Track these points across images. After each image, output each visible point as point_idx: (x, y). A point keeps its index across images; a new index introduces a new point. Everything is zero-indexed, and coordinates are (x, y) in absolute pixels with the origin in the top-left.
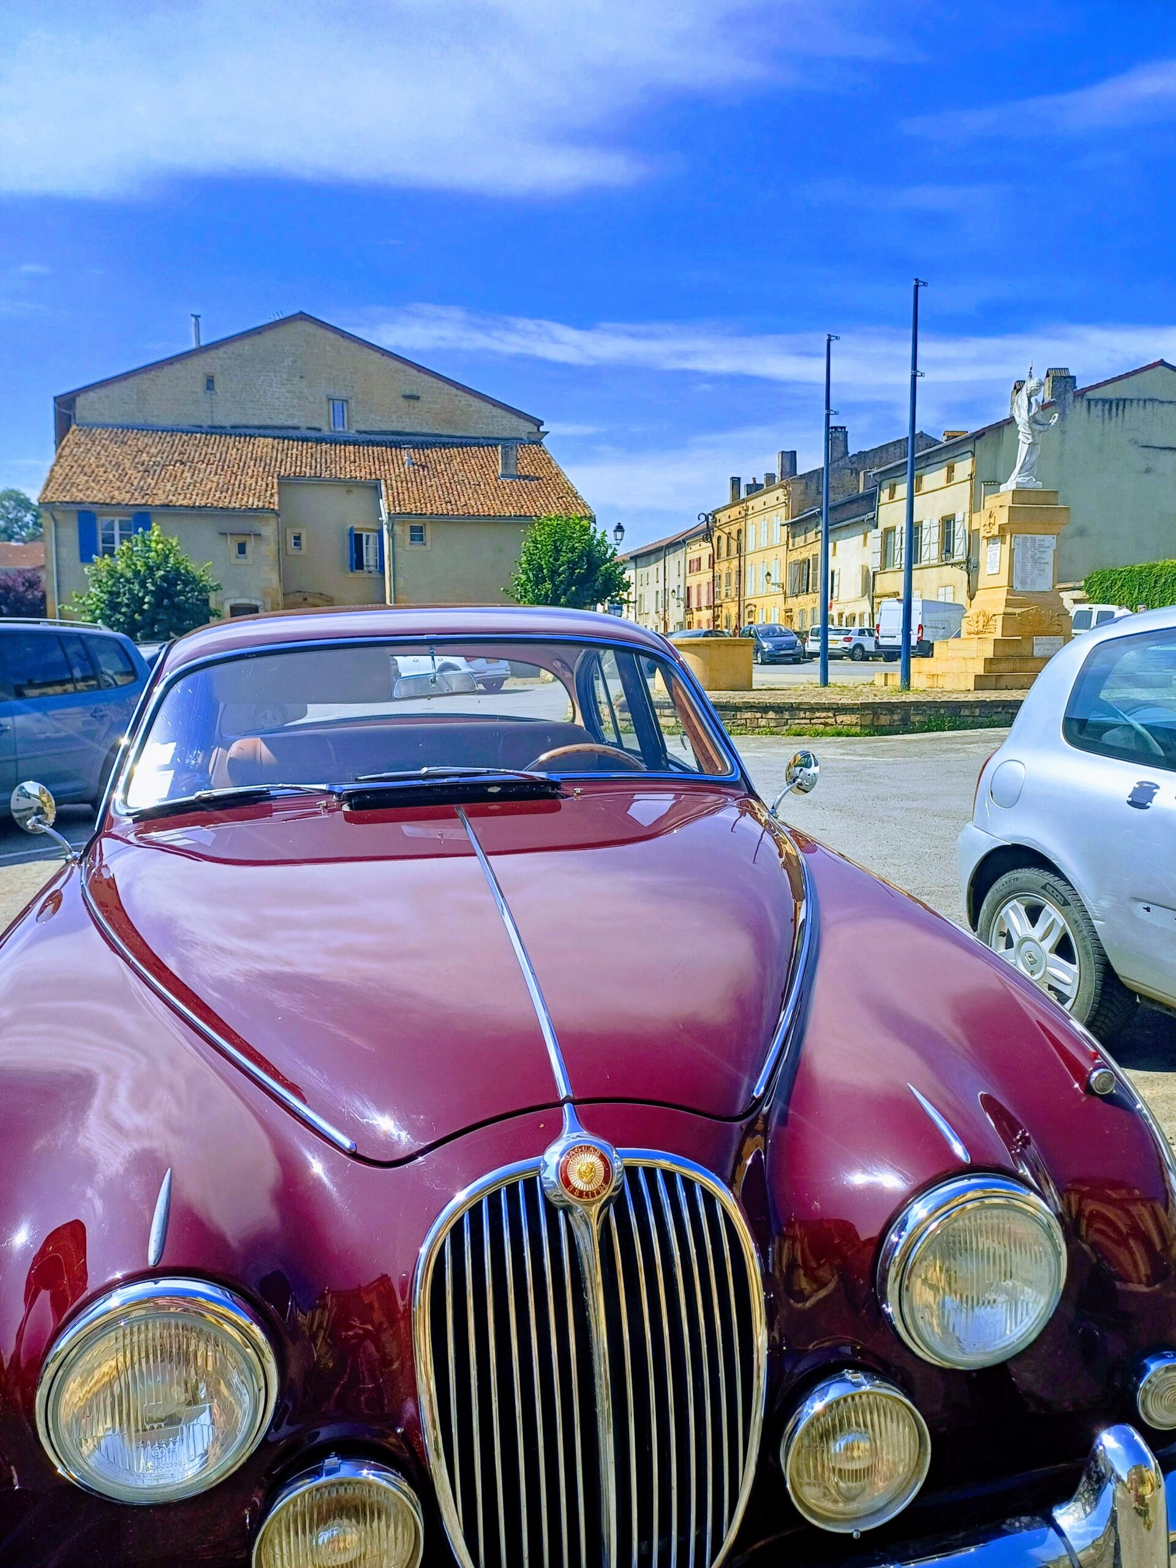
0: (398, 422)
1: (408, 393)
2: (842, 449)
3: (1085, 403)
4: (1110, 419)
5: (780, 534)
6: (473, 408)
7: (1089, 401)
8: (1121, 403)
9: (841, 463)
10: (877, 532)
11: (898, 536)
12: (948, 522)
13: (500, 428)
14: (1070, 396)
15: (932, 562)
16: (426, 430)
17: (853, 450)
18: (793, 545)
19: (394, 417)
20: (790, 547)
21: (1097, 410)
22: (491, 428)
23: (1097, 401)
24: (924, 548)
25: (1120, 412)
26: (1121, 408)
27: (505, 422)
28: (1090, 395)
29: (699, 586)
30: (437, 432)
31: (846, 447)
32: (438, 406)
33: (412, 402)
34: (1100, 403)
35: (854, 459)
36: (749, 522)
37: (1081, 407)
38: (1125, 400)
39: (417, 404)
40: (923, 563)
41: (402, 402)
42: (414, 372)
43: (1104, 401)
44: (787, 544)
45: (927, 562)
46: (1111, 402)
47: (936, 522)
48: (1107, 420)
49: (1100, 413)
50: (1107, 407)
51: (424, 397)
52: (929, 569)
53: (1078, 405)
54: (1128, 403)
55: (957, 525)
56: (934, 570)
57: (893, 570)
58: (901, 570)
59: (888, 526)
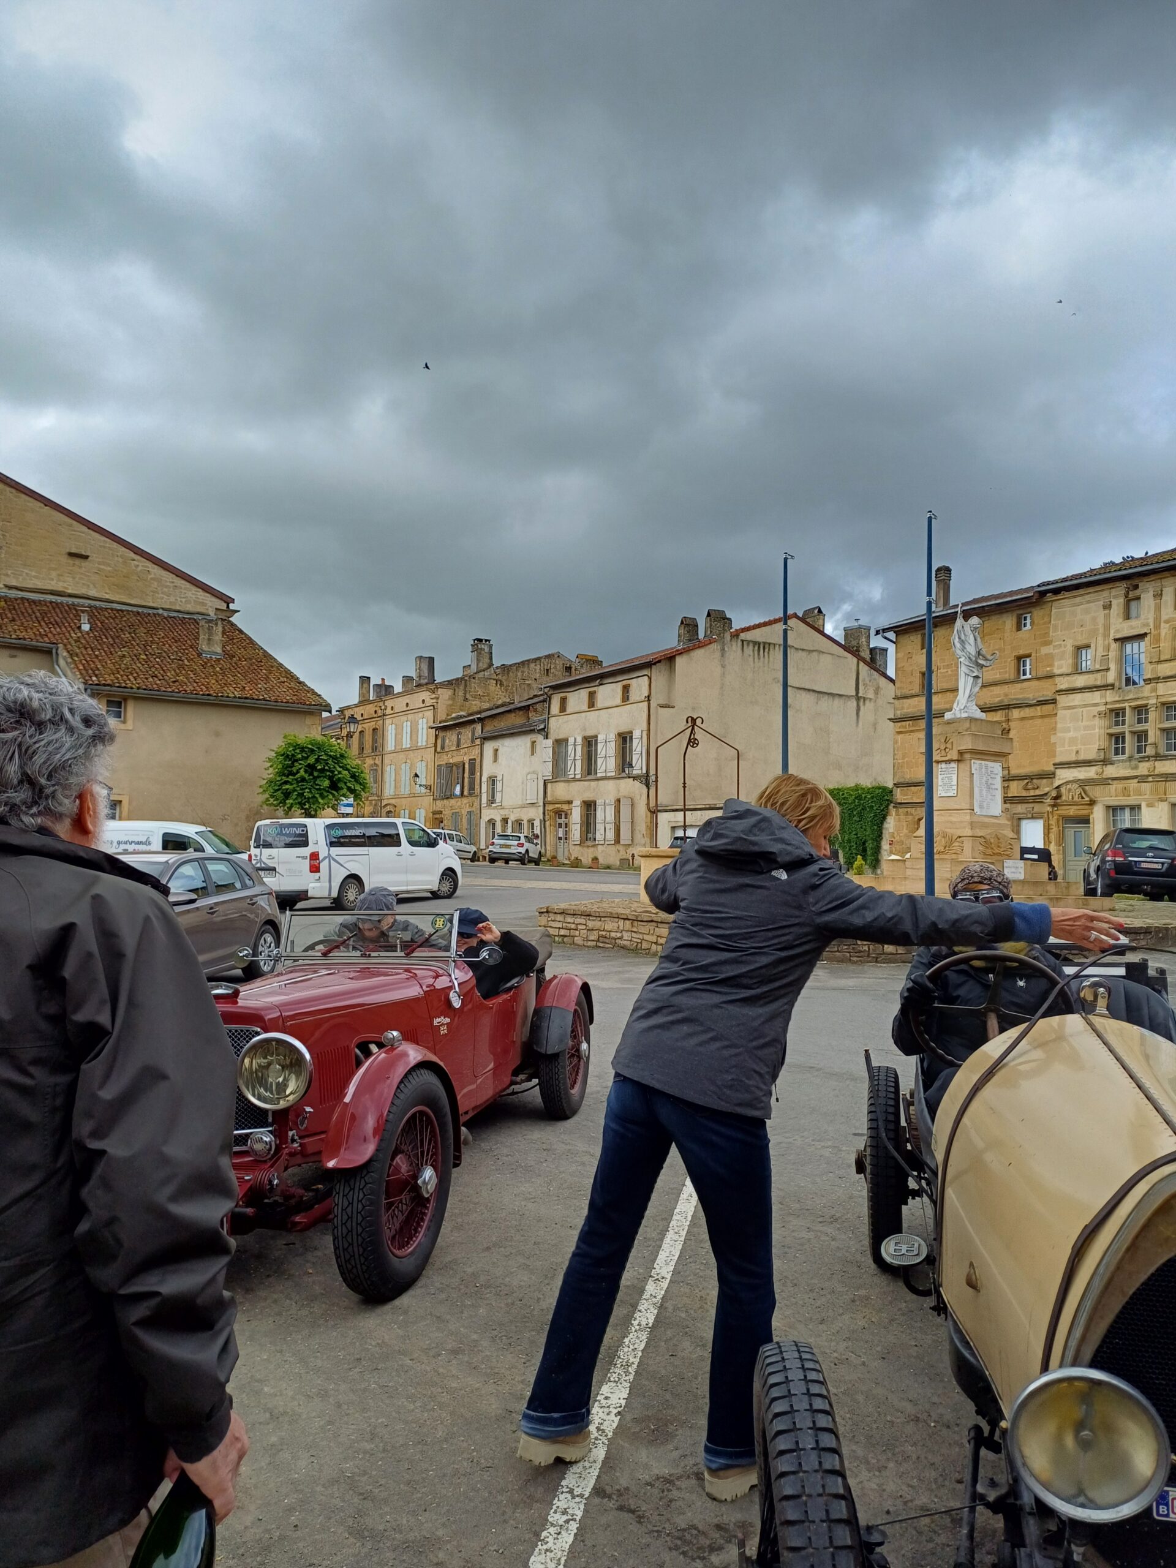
0: (59, 580)
1: (74, 550)
2: (487, 660)
3: (740, 643)
4: (759, 659)
5: (425, 736)
6: (152, 576)
7: (743, 641)
8: (767, 646)
9: (487, 673)
10: (549, 742)
11: (570, 748)
12: (624, 739)
13: (184, 600)
14: (727, 636)
15: (609, 775)
16: (92, 593)
17: (497, 663)
18: (443, 749)
19: (54, 574)
20: (439, 749)
21: (749, 650)
22: (172, 599)
23: (749, 642)
24: (600, 761)
25: (766, 654)
26: (767, 650)
27: (189, 594)
28: (743, 636)
30: (107, 596)
31: (491, 658)
32: (109, 568)
33: (78, 561)
34: (751, 644)
35: (498, 671)
36: (388, 722)
37: (736, 646)
38: (769, 644)
39: (84, 564)
40: (599, 775)
41: (65, 560)
42: (85, 529)
43: (756, 644)
44: (436, 746)
45: (604, 775)
46: (759, 644)
47: (612, 736)
48: (756, 660)
49: (751, 653)
50: (756, 648)
51: (93, 557)
52: (606, 782)
53: (734, 644)
54: (772, 647)
55: (635, 742)
56: (611, 782)
57: (565, 779)
58: (574, 780)
59: (561, 737)
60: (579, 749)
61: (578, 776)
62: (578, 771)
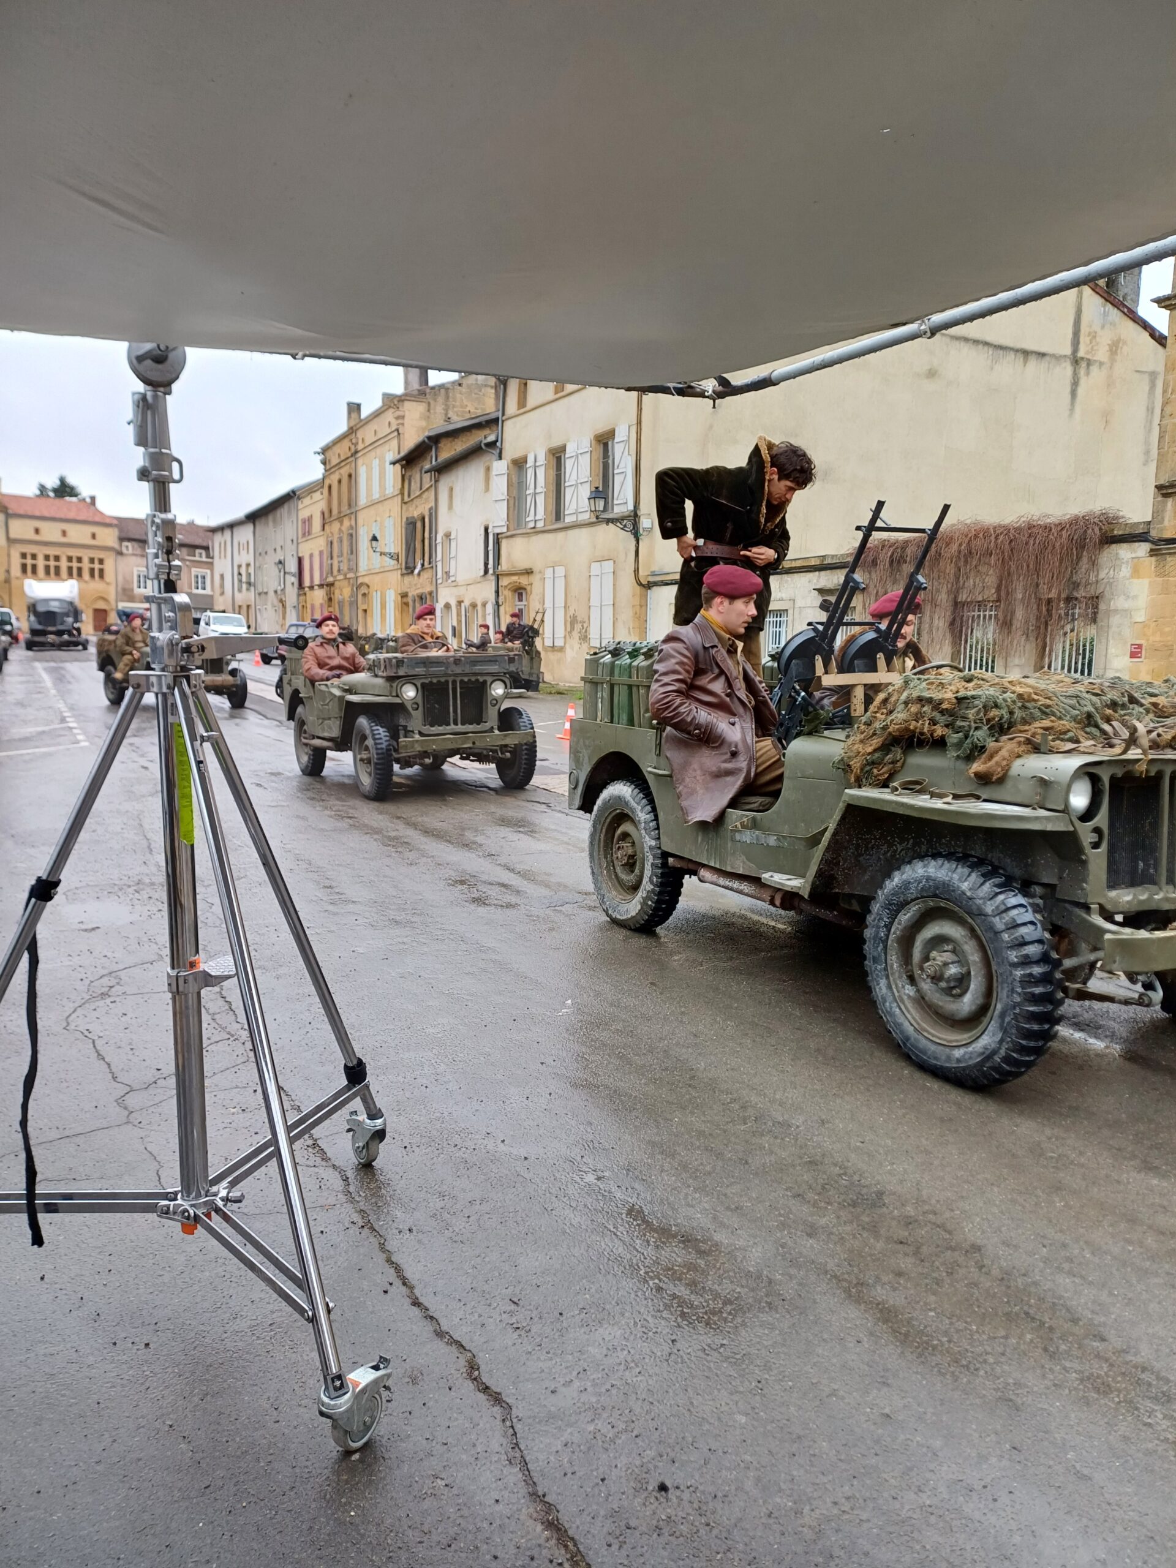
5: (391, 477)
10: (500, 467)
11: (530, 472)
12: (604, 444)
15: (581, 517)
18: (409, 496)
20: (406, 499)
24: (569, 495)
29: (311, 556)
36: (360, 462)
40: (569, 520)
44: (402, 493)
45: (575, 519)
47: (588, 442)
52: (579, 530)
55: (618, 451)
56: (584, 531)
57: (524, 531)
58: (535, 531)
59: (518, 454)
60: (541, 473)
61: (540, 524)
62: (541, 514)
